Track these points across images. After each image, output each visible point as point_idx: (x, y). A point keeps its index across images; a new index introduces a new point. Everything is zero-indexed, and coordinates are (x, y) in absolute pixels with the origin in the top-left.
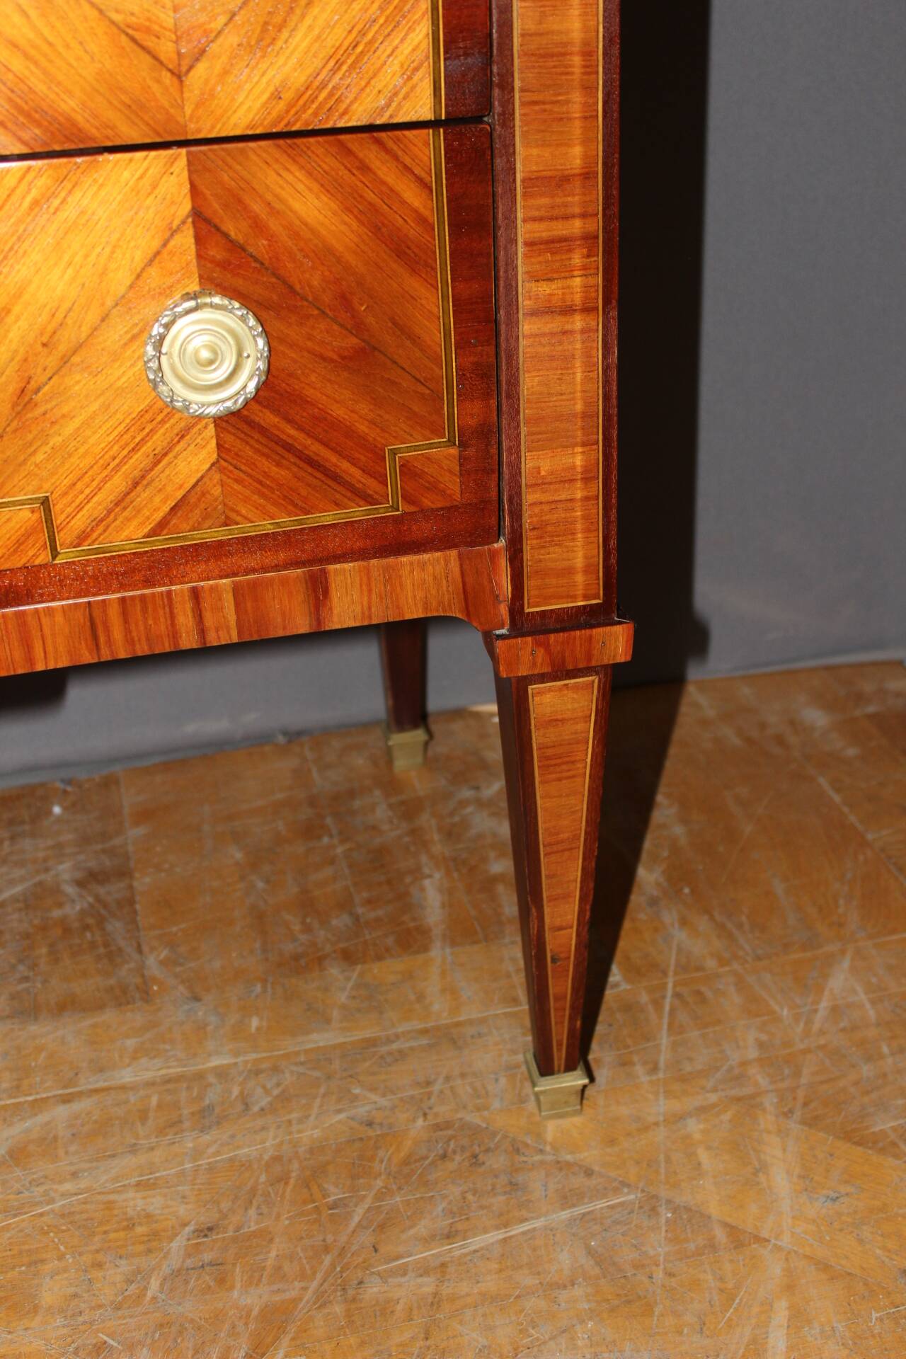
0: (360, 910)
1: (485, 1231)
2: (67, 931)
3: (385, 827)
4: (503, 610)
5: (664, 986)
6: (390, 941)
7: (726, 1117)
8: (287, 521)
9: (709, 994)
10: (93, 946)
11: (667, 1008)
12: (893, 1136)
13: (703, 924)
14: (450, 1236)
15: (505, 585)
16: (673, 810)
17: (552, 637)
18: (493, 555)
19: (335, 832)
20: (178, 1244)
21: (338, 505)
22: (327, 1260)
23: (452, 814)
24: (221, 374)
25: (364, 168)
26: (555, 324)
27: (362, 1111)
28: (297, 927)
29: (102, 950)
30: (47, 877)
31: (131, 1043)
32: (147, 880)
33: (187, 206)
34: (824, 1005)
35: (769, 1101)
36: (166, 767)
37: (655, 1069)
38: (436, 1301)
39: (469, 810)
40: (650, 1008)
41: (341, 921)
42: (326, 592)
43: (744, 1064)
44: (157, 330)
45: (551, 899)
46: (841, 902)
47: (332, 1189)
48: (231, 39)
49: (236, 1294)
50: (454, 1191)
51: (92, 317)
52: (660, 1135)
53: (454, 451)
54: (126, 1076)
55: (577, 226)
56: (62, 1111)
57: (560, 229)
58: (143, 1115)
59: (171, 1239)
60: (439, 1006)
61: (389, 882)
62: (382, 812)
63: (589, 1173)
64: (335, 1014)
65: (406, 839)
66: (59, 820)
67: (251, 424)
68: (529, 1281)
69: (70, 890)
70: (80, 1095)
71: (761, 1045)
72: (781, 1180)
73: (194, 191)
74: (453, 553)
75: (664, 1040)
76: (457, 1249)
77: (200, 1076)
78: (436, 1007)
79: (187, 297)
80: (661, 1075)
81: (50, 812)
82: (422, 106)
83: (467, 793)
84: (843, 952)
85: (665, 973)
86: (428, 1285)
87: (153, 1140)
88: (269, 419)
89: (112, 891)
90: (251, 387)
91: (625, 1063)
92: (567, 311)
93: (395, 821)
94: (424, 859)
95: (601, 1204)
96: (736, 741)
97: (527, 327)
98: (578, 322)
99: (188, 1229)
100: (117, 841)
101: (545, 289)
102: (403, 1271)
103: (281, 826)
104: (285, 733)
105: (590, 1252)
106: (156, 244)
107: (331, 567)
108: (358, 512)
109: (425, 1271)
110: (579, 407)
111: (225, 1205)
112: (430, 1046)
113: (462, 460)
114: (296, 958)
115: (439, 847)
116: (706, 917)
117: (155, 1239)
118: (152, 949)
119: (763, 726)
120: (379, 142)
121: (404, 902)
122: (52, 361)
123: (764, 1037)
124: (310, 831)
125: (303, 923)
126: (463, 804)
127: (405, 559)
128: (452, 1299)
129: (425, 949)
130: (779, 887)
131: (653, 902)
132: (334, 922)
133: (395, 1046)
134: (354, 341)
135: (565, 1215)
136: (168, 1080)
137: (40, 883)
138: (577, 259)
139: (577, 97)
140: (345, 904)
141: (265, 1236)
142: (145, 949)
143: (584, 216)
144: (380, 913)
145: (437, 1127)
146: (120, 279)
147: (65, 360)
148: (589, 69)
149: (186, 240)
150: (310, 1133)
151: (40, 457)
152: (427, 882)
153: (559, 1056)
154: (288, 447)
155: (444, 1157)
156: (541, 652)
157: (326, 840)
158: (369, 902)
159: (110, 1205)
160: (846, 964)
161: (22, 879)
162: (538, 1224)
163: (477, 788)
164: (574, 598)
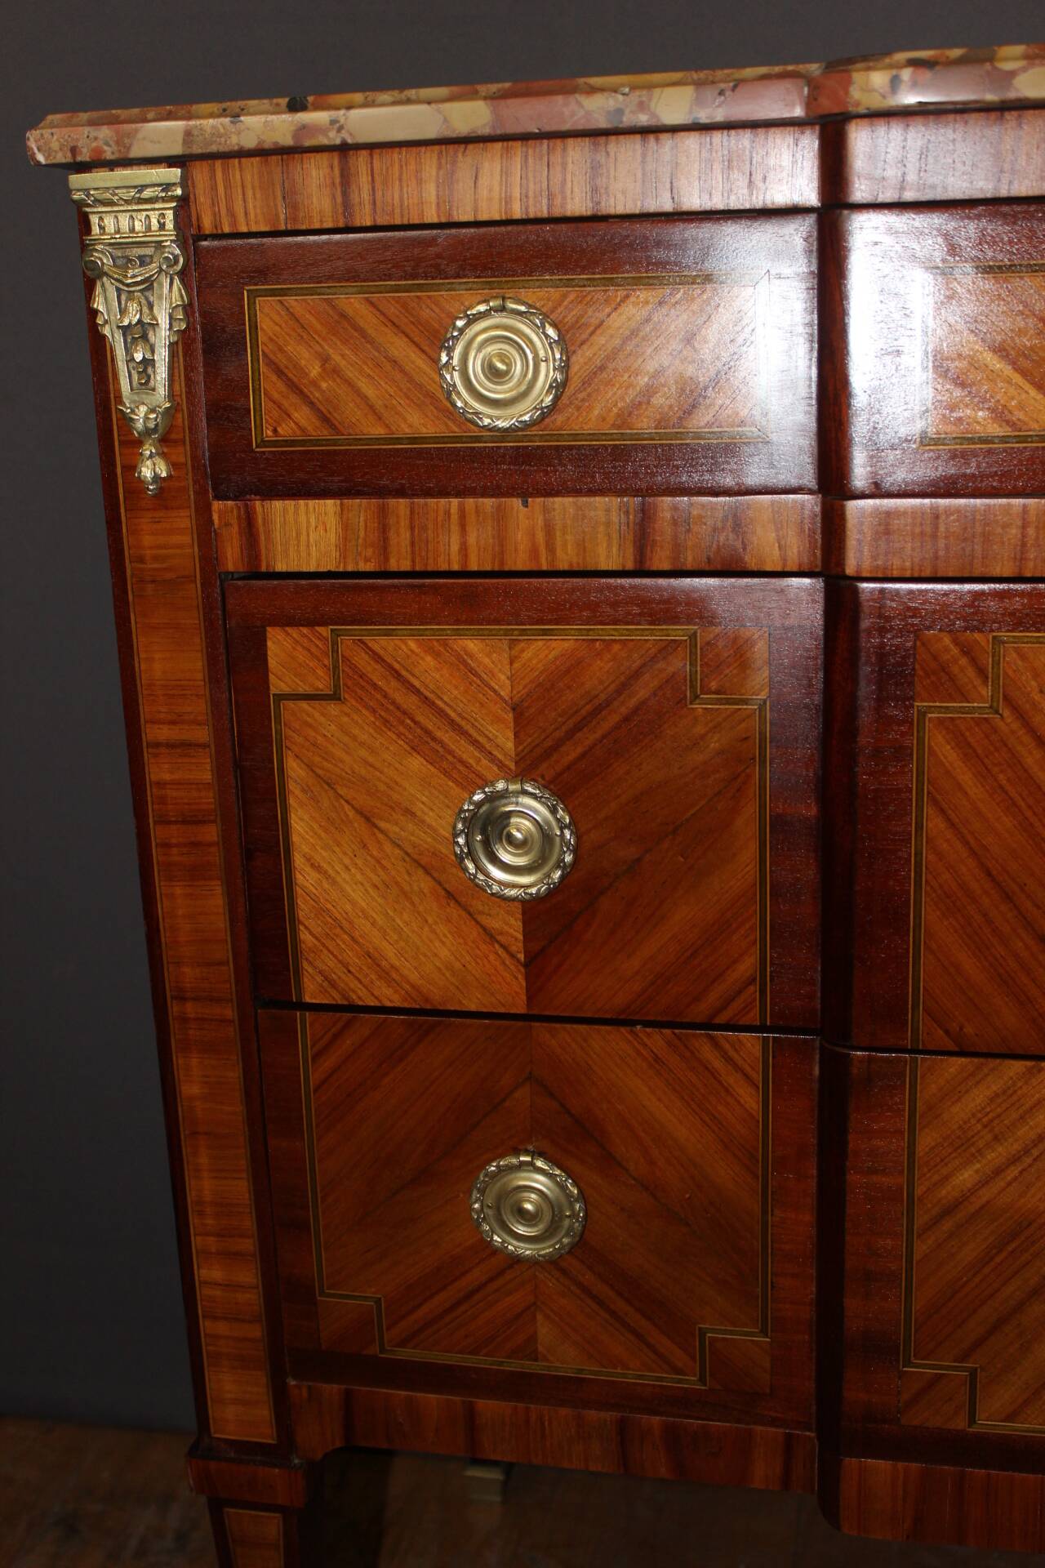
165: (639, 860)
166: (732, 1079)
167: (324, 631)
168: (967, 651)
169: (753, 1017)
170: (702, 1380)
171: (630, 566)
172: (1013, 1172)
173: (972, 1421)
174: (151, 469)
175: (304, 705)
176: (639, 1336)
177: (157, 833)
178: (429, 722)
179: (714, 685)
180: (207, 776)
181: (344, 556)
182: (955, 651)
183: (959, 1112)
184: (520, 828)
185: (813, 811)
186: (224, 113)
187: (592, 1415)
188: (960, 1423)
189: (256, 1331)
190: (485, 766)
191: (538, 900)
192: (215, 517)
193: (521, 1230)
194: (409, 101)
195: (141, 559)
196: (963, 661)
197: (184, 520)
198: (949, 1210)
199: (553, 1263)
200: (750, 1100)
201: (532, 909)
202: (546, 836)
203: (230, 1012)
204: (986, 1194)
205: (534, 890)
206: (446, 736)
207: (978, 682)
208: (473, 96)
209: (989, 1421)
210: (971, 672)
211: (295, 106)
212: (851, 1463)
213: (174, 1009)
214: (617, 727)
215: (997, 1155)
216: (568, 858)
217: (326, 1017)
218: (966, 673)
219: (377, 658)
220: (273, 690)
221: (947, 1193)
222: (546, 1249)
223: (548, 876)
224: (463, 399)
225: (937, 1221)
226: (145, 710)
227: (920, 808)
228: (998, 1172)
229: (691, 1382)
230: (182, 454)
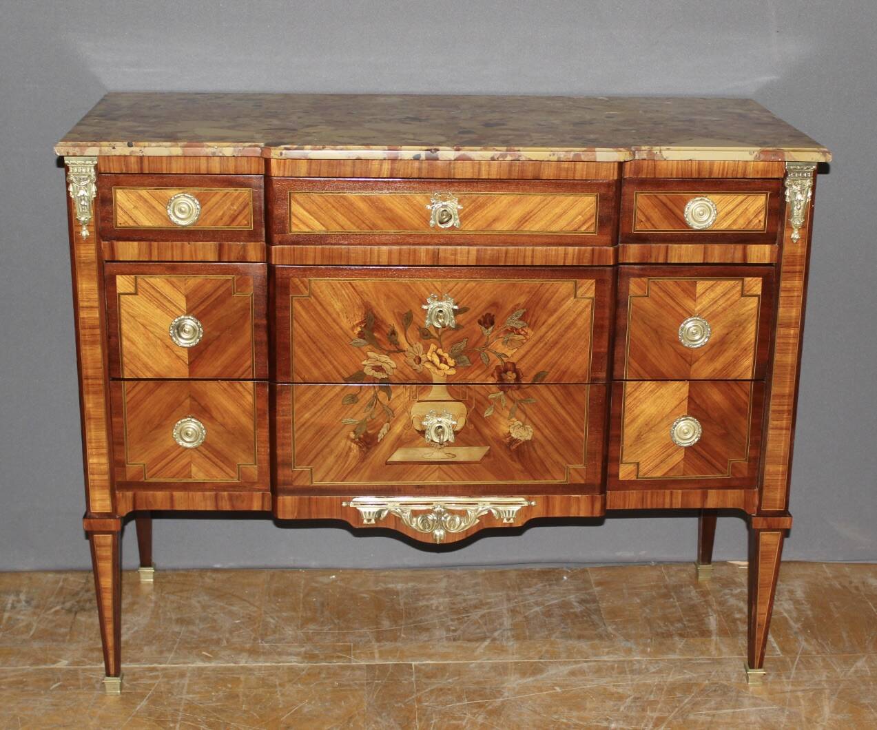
0: (685, 623)
1: (728, 709)
2: (577, 616)
3: (695, 598)
4: (755, 508)
5: (796, 657)
6: (697, 633)
7: (811, 693)
8: (699, 476)
9: (811, 661)
10: (587, 621)
11: (796, 663)
12: (867, 704)
13: (814, 642)
14: (716, 709)
15: (757, 502)
16: (809, 606)
17: (769, 518)
18: (754, 492)
19: (675, 597)
20: (629, 700)
21: (713, 473)
22: (677, 709)
23: (721, 597)
24: (689, 436)
25: (732, 389)
26: (778, 432)
27: (688, 676)
28: (662, 625)
29: (591, 623)
30: (566, 599)
31: (606, 650)
32: (604, 604)
33: (687, 395)
34: (853, 669)
35: (827, 691)
36: (606, 568)
37: (789, 678)
38: (711, 722)
39: (728, 597)
40: (790, 663)
41: (679, 625)
42: (707, 498)
43: (820, 681)
44: (675, 423)
45: (760, 603)
46: (867, 642)
47: (677, 694)
48: (704, 358)
49: (648, 713)
50: (719, 699)
51: (659, 420)
52: (788, 695)
53: (747, 463)
54: (606, 658)
55: (786, 408)
56: (585, 665)
57: (781, 408)
58: (613, 668)
59: (626, 698)
60: (714, 652)
61: (696, 616)
62: (693, 593)
63: (763, 700)
64: (677, 650)
65: (703, 603)
66: (566, 581)
67: (694, 450)
68: (740, 721)
69: (575, 604)
70: (591, 661)
71: (827, 676)
72: (827, 710)
73: (690, 391)
74: (743, 491)
75: (793, 671)
76: (719, 712)
77: (631, 661)
78: (713, 653)
79: (683, 416)
80: (791, 680)
81: (563, 579)
82: (749, 376)
83: (727, 591)
84: (864, 656)
85: (797, 654)
86: (709, 719)
87: (617, 675)
88: (699, 449)
89: (593, 606)
90: (696, 440)
91: (779, 676)
92: (781, 429)
93: (699, 597)
94: (710, 610)
95: (765, 708)
96: (839, 587)
97: (770, 432)
98: (784, 432)
99: (631, 697)
100: (591, 591)
101: (775, 423)
102: (701, 714)
103: (654, 593)
104: (654, 562)
105: (761, 718)
106: (678, 403)
107: (709, 490)
108: (719, 476)
109: (708, 715)
110: (782, 454)
111: (643, 693)
112: (710, 663)
113: (749, 465)
114: (663, 633)
115: (715, 606)
116: (815, 640)
117: (621, 698)
118: (610, 625)
119: (851, 583)
120: (737, 384)
121: (702, 622)
122: (647, 429)
123: (829, 675)
124: (666, 596)
125: (664, 624)
126: (725, 594)
127: (729, 491)
128: (717, 722)
129: (710, 636)
130: (844, 635)
131: (796, 633)
132: (676, 625)
133: (698, 661)
134: (724, 431)
135: (754, 709)
136: (620, 661)
137: (563, 601)
138: (785, 416)
139: (789, 376)
140: (680, 620)
141: (656, 702)
142: (607, 625)
143: (788, 405)
144: (693, 624)
145: (712, 684)
146: (668, 410)
147: (650, 429)
148: (792, 370)
149: (686, 403)
150: (670, 679)
151: (639, 452)
152: (711, 617)
153: (757, 662)
154: (702, 457)
155: (715, 691)
156: (765, 522)
157: (672, 600)
158: (689, 621)
159: (605, 689)
160: (864, 659)
161: (556, 599)
162: (745, 710)
163: (732, 590)
164: (775, 507)
165: (219, 336)
166: (245, 394)
167: (133, 276)
168: (302, 282)
169: (251, 377)
170: (239, 480)
171: (217, 260)
172: (319, 414)
173: (312, 482)
174: (85, 233)
175: (127, 296)
176: (221, 468)
177: (82, 332)
178: (161, 299)
179: (239, 290)
180: (97, 316)
181: (139, 255)
182: (299, 283)
183: (304, 399)
184: (187, 328)
185: (264, 322)
186: (110, 146)
187: (207, 493)
188: (308, 484)
189: (106, 477)
190: (178, 312)
191: (193, 347)
192: (102, 246)
193: (188, 440)
194: (160, 146)
195: (80, 257)
196: (301, 285)
197: (93, 246)
198: (303, 425)
199: (196, 448)
200: (250, 399)
201: (191, 350)
202: (195, 330)
203: (101, 382)
204: (312, 420)
205: (191, 345)
206: (168, 304)
207: (305, 290)
208: (177, 146)
209: (316, 483)
210: (304, 288)
211: (130, 145)
212: (280, 498)
213: (85, 382)
214: (214, 301)
215: (314, 410)
216: (201, 336)
217: (131, 382)
218: (302, 287)
219: (147, 283)
220: (118, 292)
221: (302, 420)
222: (195, 445)
223: (196, 340)
224: (173, 218)
225: (300, 428)
226: (80, 297)
227: (292, 320)
228: (316, 413)
229: (235, 481)
230: (93, 229)
